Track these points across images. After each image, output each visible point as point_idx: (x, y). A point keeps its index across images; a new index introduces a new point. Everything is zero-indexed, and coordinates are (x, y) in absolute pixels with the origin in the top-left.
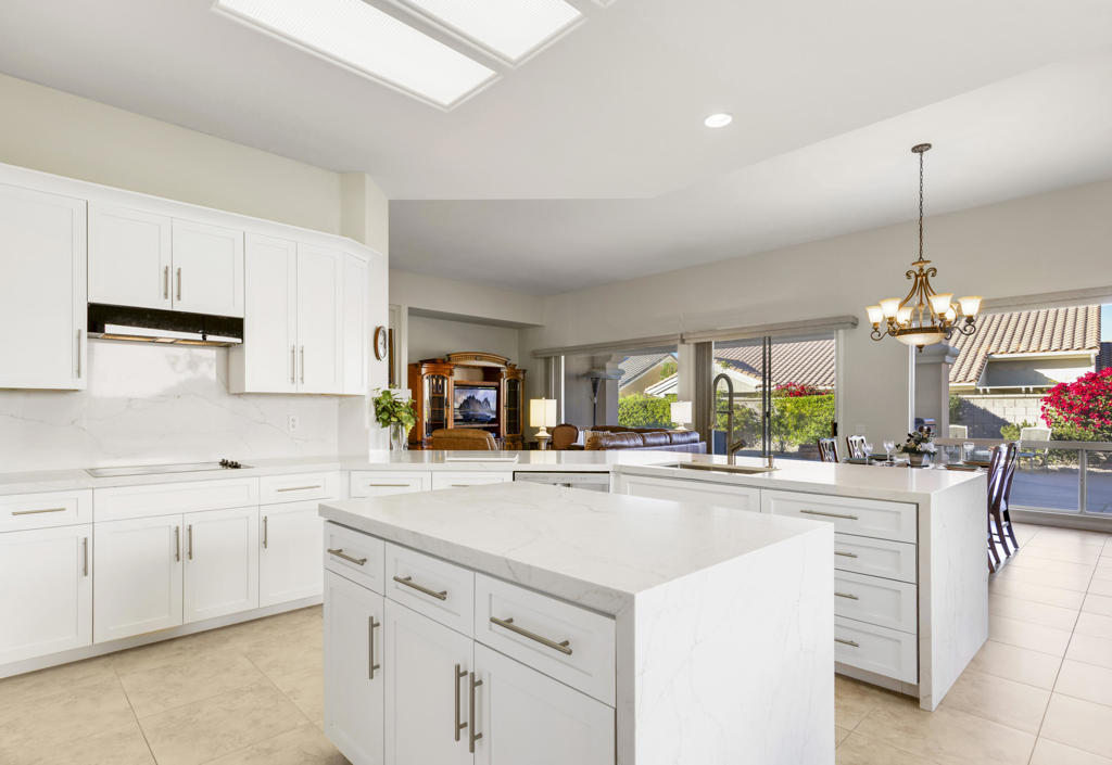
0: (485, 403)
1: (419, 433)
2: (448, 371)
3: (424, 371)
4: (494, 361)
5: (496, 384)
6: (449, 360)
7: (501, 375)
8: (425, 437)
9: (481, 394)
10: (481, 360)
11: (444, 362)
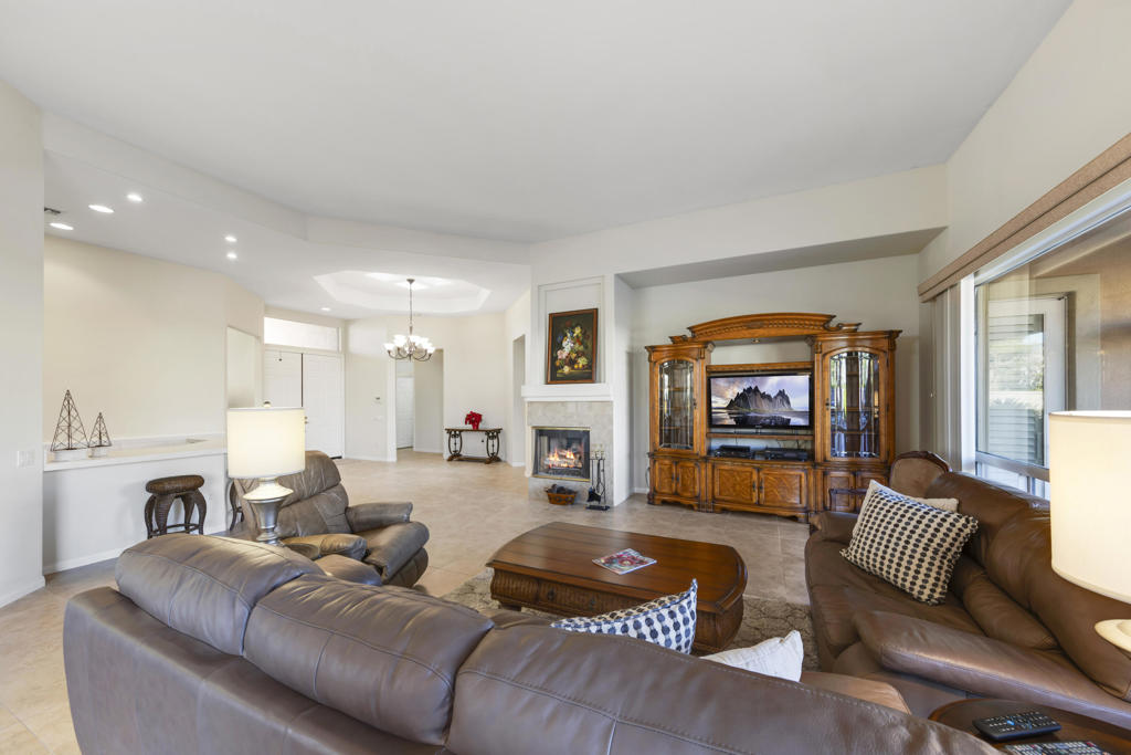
0: (779, 398)
2: (695, 353)
6: (694, 336)
7: (816, 350)
8: (659, 447)
9: (771, 385)
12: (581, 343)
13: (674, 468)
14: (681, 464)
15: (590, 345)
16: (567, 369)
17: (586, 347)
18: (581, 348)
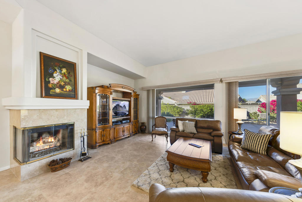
0: (124, 107)
1: (94, 124)
2: (110, 92)
3: (97, 91)
4: (128, 90)
5: (129, 99)
6: (110, 87)
7: (131, 96)
8: (97, 126)
9: (122, 103)
10: (124, 88)
11: (108, 87)
12: (67, 78)
13: (103, 132)
14: (105, 130)
15: (73, 80)
16: (58, 90)
17: (70, 81)
18: (67, 80)
